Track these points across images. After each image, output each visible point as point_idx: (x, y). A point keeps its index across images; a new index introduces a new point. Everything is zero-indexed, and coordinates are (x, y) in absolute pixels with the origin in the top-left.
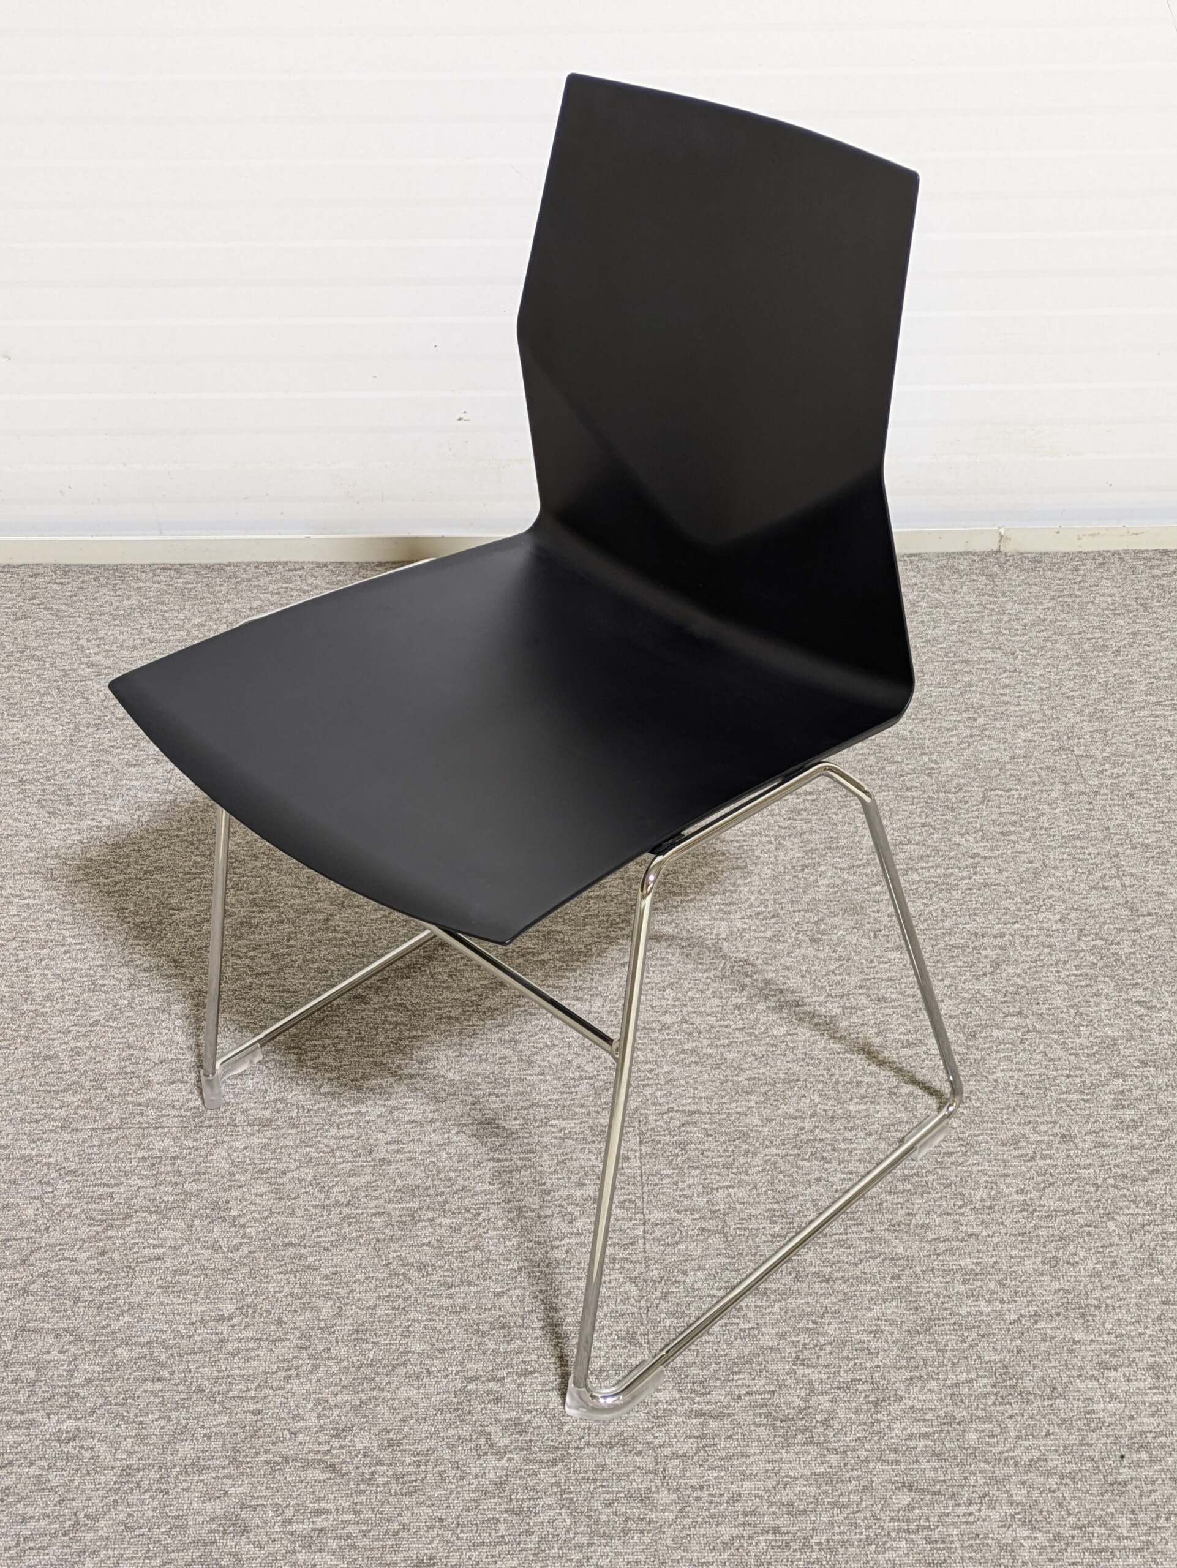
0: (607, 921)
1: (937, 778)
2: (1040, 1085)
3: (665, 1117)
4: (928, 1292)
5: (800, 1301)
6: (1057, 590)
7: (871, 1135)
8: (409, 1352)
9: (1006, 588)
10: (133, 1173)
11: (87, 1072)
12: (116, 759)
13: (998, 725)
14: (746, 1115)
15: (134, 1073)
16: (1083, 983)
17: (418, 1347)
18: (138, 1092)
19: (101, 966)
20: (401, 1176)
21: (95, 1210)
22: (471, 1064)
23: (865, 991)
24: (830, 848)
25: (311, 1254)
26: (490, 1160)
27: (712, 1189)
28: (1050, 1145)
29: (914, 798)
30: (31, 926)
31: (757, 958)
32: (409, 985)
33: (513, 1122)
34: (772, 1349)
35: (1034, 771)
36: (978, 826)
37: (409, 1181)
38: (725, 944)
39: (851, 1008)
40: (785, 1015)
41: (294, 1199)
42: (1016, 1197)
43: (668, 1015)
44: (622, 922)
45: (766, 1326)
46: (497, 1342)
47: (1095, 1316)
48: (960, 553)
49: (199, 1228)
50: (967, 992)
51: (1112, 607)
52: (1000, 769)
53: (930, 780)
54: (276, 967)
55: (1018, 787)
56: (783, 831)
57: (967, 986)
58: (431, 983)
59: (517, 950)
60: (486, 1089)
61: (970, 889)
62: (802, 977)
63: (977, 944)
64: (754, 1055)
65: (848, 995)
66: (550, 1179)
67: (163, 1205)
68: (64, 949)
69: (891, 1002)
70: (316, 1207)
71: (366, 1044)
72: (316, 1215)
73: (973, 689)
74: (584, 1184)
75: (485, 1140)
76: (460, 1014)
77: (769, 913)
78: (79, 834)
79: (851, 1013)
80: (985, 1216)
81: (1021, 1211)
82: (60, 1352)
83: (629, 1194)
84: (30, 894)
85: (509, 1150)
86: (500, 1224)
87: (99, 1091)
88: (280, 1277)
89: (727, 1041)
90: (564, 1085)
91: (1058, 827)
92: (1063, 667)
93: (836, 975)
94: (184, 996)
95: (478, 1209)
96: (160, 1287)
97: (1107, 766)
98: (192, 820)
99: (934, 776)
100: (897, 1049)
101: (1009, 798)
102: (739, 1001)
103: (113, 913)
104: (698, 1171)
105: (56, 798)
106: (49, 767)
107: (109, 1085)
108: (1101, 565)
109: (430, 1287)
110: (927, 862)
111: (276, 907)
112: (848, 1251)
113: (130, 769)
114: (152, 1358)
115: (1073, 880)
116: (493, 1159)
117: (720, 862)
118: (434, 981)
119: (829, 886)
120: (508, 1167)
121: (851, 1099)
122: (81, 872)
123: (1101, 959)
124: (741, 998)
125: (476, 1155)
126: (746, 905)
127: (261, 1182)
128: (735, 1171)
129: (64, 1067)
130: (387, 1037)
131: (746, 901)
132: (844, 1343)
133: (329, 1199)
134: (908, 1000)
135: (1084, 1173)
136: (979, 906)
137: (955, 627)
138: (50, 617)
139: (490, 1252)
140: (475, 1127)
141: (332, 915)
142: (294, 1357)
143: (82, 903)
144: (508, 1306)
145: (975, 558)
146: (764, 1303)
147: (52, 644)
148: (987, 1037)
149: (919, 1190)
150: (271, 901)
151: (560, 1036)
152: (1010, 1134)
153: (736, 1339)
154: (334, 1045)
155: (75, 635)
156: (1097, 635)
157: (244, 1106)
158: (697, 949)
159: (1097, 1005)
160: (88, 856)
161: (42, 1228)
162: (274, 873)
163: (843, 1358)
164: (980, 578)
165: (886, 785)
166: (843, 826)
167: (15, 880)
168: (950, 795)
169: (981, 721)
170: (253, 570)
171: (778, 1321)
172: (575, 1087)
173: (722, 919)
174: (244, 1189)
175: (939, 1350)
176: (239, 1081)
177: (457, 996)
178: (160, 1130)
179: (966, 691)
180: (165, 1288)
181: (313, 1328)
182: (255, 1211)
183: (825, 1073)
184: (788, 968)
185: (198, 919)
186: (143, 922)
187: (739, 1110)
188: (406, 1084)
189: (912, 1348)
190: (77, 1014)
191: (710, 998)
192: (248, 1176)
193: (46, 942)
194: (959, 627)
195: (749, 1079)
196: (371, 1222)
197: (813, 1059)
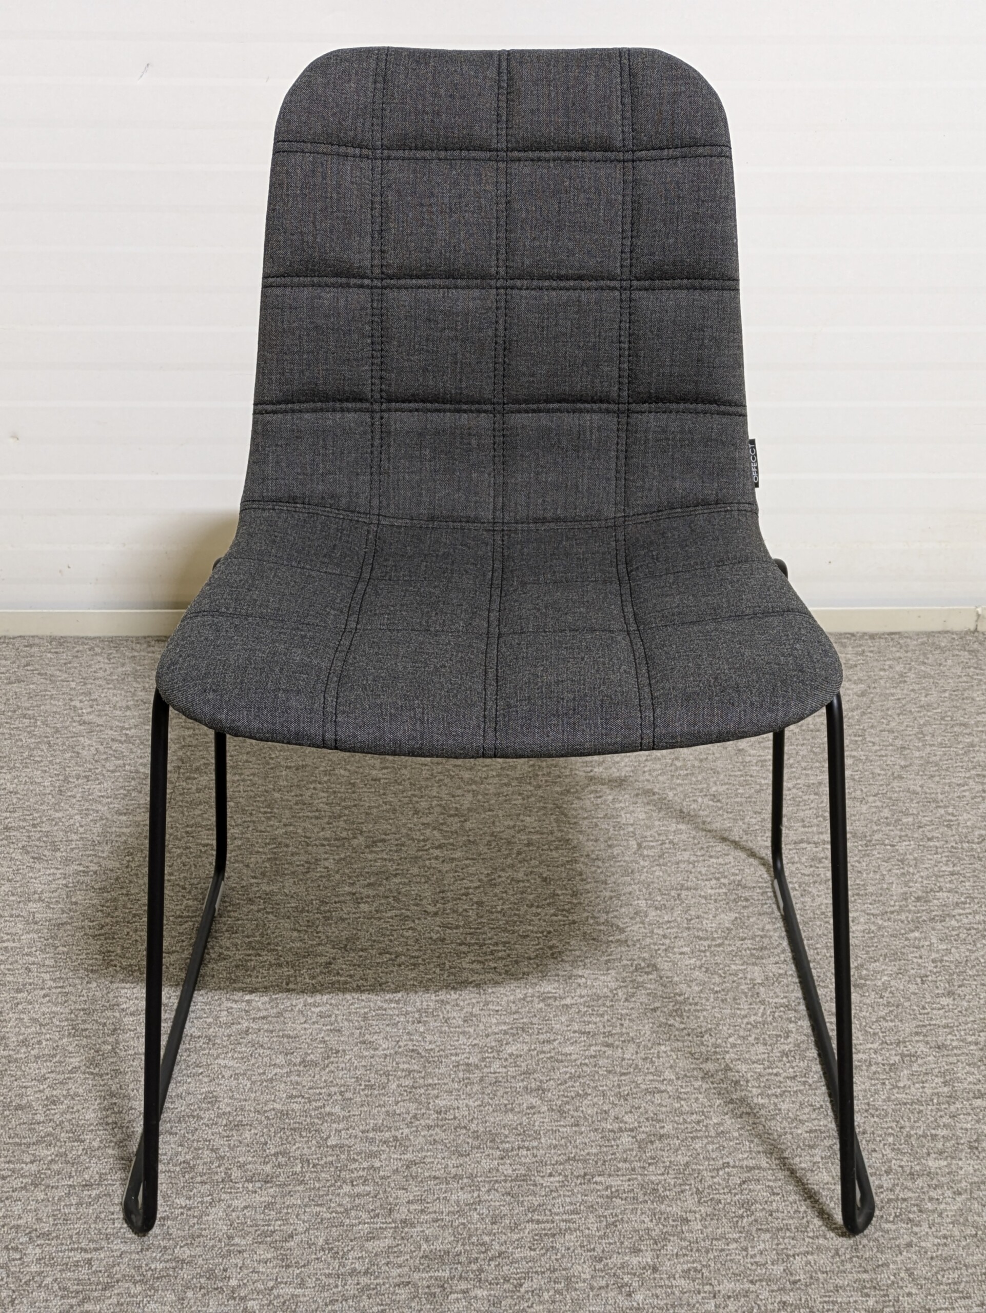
0: (632, 965)
1: (957, 829)
3: (721, 1173)
7: (960, 1194)
11: (63, 1122)
12: (106, 808)
14: (812, 1171)
15: (116, 1123)
19: (83, 1010)
20: (427, 1240)
21: (69, 1280)
22: (495, 1114)
23: (922, 1038)
24: (858, 894)
26: (528, 1222)
27: (788, 1256)
29: (937, 848)
30: (9, 970)
32: (422, 1030)
33: (552, 1179)
37: (438, 1246)
38: (762, 989)
39: (910, 1055)
41: (304, 1266)
43: (709, 1062)
44: (648, 966)
48: (939, 632)
49: (192, 1301)
53: (950, 833)
54: (275, 1011)
56: (807, 878)
59: (537, 994)
60: (514, 1142)
64: (812, 1105)
65: (905, 1042)
66: (600, 1244)
67: (150, 1273)
68: (43, 992)
69: (952, 1050)
70: (329, 1276)
71: (376, 1092)
72: (329, 1285)
73: (977, 748)
74: (640, 1250)
75: (521, 1199)
76: (479, 1060)
78: (65, 878)
79: (912, 1061)
83: (693, 1262)
84: (9, 937)
85: (550, 1210)
86: (546, 1296)
87: (76, 1144)
89: (779, 1091)
90: (602, 1137)
93: (887, 1021)
95: (519, 1279)
98: (184, 865)
99: (953, 827)
100: (968, 1100)
102: (787, 1048)
103: (97, 956)
104: (768, 1235)
105: (42, 844)
106: (36, 815)
107: (89, 1137)
110: (964, 909)
111: (274, 950)
113: (120, 817)
116: (532, 1221)
117: (744, 907)
118: (449, 1027)
119: (864, 931)
120: (550, 1229)
121: (929, 1154)
122: (65, 915)
124: (788, 1044)
125: (512, 1215)
127: (265, 1247)
128: (811, 1234)
129: (39, 1118)
130: (398, 1086)
133: (344, 1266)
134: (972, 1047)
137: (947, 695)
141: (334, 959)
143: (65, 946)
145: (954, 636)
147: (45, 705)
150: (269, 944)
151: (592, 1084)
154: (341, 1093)
155: (67, 697)
157: (242, 1160)
158: (731, 995)
160: (74, 900)
162: (271, 917)
164: (962, 653)
165: (907, 835)
166: (868, 874)
168: (974, 846)
173: (757, 965)
174: (246, 1255)
176: (234, 1133)
177: (476, 1042)
179: (969, 751)
182: (256, 1281)
183: (894, 1125)
186: (131, 965)
187: (803, 1165)
188: (424, 1136)
190: (55, 1060)
191: (753, 1045)
192: (249, 1239)
193: (24, 985)
194: (951, 695)
195: (810, 1131)
196: (394, 1293)
197: (877, 1110)
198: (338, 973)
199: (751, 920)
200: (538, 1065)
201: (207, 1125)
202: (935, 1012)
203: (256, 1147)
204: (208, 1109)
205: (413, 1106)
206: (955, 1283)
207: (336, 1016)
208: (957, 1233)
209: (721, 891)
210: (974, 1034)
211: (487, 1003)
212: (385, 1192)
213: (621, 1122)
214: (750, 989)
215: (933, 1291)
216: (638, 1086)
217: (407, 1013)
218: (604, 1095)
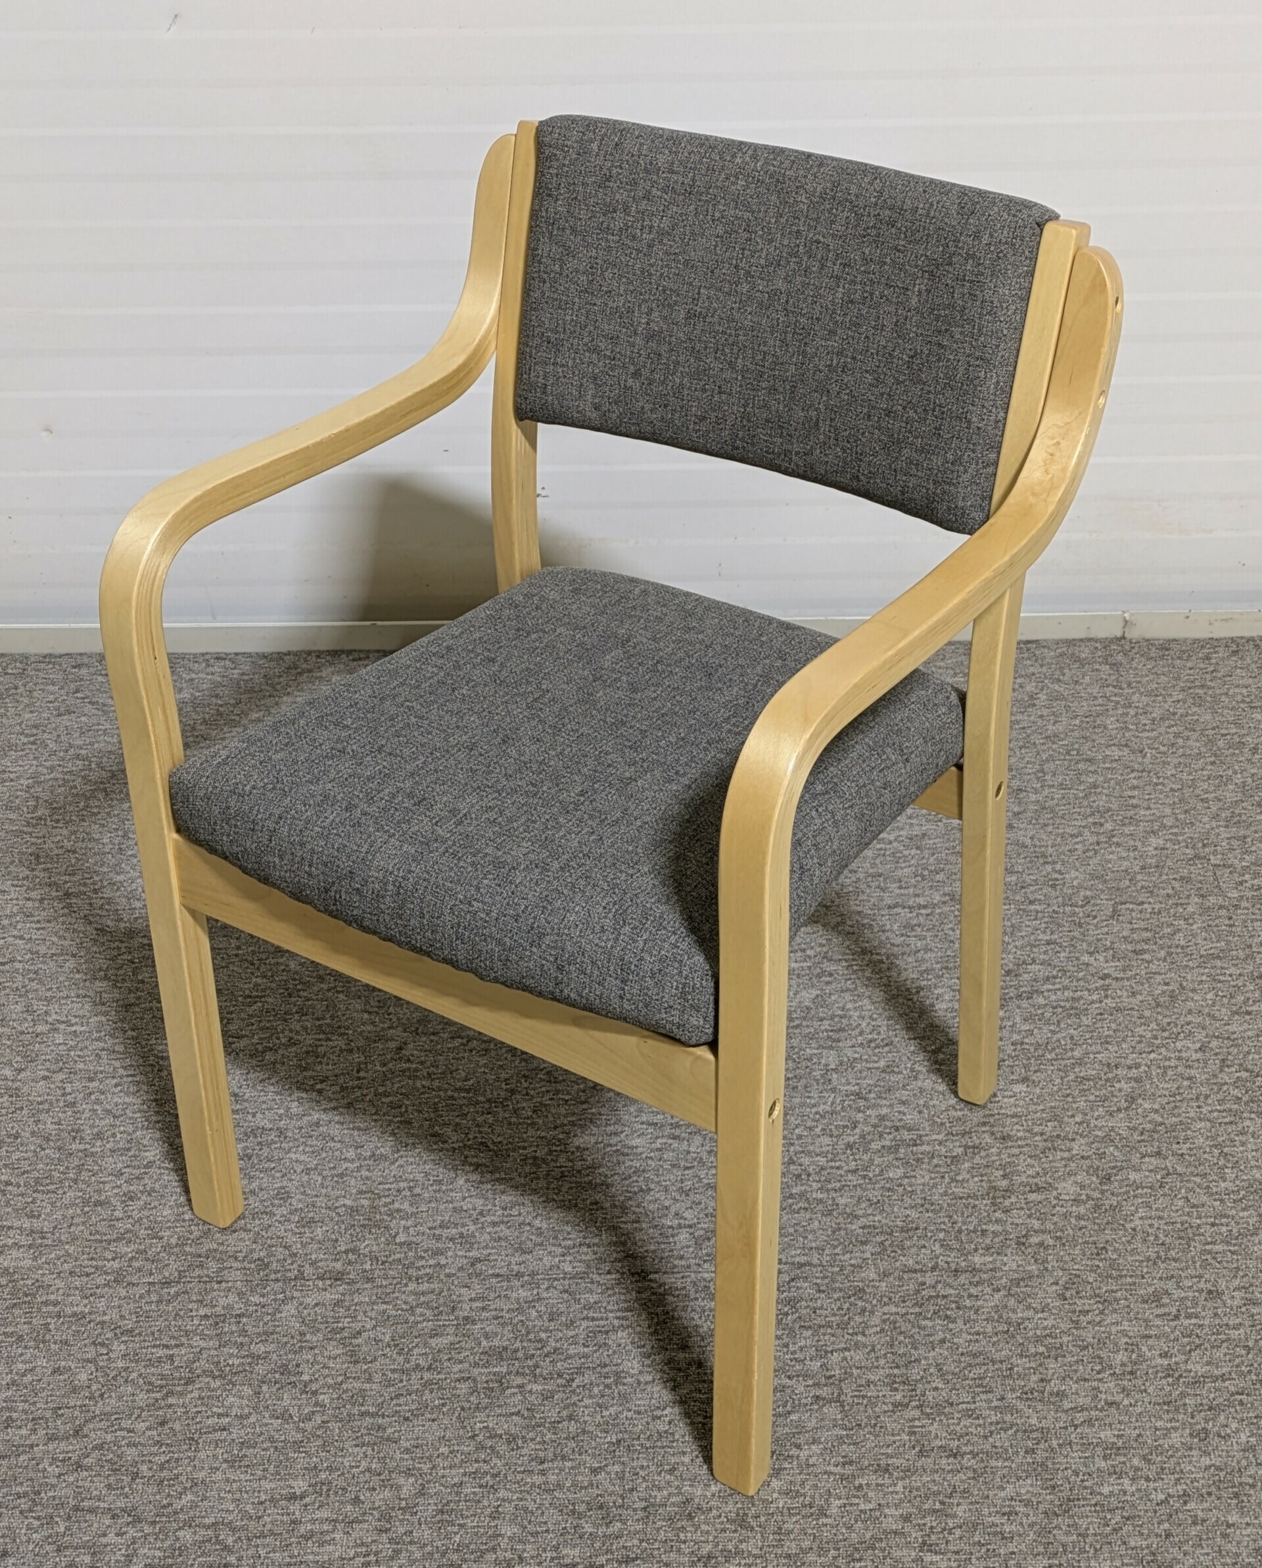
1: (1061, 890)
2: (1182, 1234)
4: (1066, 1469)
5: (925, 1479)
6: (1187, 681)
7: (999, 1290)
8: (500, 1535)
9: (1131, 678)
10: (195, 1332)
11: (141, 1219)
13: (1127, 832)
14: (861, 1268)
16: (1227, 1120)
17: (508, 1530)
18: (197, 1242)
20: (487, 1337)
21: (153, 1375)
23: (988, 1128)
24: (947, 968)
25: (390, 1425)
26: (583, 1319)
27: (826, 1352)
28: (1195, 1304)
29: (1037, 912)
30: (79, 1056)
31: (870, 1091)
32: (490, 1121)
33: (609, 1277)
34: (896, 1533)
35: (1168, 882)
36: (1108, 944)
37: (496, 1342)
38: (835, 1076)
39: (974, 1147)
40: (902, 1156)
41: (371, 1362)
42: (1159, 1361)
45: (888, 1507)
46: (598, 1526)
47: (1250, 1495)
48: (1081, 640)
49: (267, 1395)
50: (1100, 1129)
51: (1248, 700)
52: (1130, 880)
53: (1054, 893)
55: (1151, 900)
57: (1100, 1123)
58: (513, 1120)
60: (576, 1239)
61: (1101, 1014)
62: (920, 1112)
63: (1110, 1076)
64: (868, 1200)
65: (970, 1133)
66: (650, 1340)
67: (228, 1369)
68: (115, 1081)
69: (1016, 1141)
70: (394, 1371)
72: (394, 1380)
73: (1098, 790)
74: (688, 1347)
75: (578, 1297)
76: (547, 1154)
77: (882, 1040)
79: (974, 1153)
80: (1125, 1383)
81: (1165, 1377)
82: (117, 1535)
84: (77, 1020)
85: (605, 1308)
86: (596, 1390)
87: (154, 1241)
88: (358, 1449)
89: (838, 1185)
91: (1196, 944)
92: (1196, 767)
94: (246, 1134)
95: (571, 1374)
96: (226, 1461)
97: (1247, 877)
99: (1058, 887)
100: (1024, 1193)
101: (1141, 912)
102: (852, 1139)
104: (810, 1332)
106: (96, 878)
107: (168, 1233)
108: (1235, 653)
109: (520, 1462)
110: (1054, 984)
111: (344, 1034)
112: (977, 1422)
114: (218, 1542)
115: (1214, 1005)
116: (587, 1318)
117: (828, 983)
118: (518, 1118)
121: (976, 1250)
123: (1247, 1092)
125: (568, 1313)
126: (858, 1031)
127: (335, 1343)
128: (851, 1331)
129: (119, 1214)
131: (857, 1027)
132: (975, 1526)
133: (408, 1362)
135: (1234, 1334)
136: (1111, 1033)
137: (1077, 722)
138: (96, 712)
139: (585, 1422)
140: (567, 1282)
141: (405, 1044)
142: (373, 1541)
143: (133, 1030)
144: (606, 1484)
145: (1098, 645)
146: (887, 1481)
148: (1122, 1181)
149: (1053, 1353)
150: (339, 1027)
151: (656, 1179)
152: (1151, 1290)
153: (856, 1521)
156: (1234, 731)
157: (313, 1257)
158: (803, 1081)
159: (1243, 1144)
161: (96, 1395)
162: (341, 996)
163: (974, 1544)
164: (1103, 667)
167: (61, 1005)
168: (1077, 910)
169: (1109, 826)
170: (314, 659)
171: (901, 1501)
172: (673, 1236)
173: (831, 1048)
174: (317, 1351)
175: (1079, 1535)
176: (307, 1230)
177: (543, 1134)
178: (224, 1285)
179: (1090, 793)
180: (231, 1463)
181: (393, 1508)
182: (327, 1376)
183: (946, 1220)
184: (903, 1103)
185: (260, 1048)
187: (853, 1262)
188: (489, 1233)
189: (1050, 1532)
190: (130, 1154)
191: (819, 1136)
192: (320, 1336)
193: (95, 1073)
194: (1082, 721)
195: (863, 1228)
196: (455, 1388)
197: (932, 1204)
198: (409, 1060)
199: (833, 998)
200: (603, 1158)
201: (280, 1222)
202: (1006, 1100)
203: (327, 1244)
204: (281, 1206)
205: (481, 1202)
206: (980, 1379)
207: (406, 1106)
208: (989, 1329)
209: (805, 964)
210: (1041, 1125)
211: (557, 1092)
212: (449, 1289)
213: (682, 1218)
214: (822, 1076)
215: (958, 1386)
216: (700, 1180)
217: (478, 1103)
218: (666, 1190)
